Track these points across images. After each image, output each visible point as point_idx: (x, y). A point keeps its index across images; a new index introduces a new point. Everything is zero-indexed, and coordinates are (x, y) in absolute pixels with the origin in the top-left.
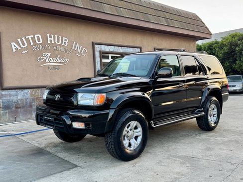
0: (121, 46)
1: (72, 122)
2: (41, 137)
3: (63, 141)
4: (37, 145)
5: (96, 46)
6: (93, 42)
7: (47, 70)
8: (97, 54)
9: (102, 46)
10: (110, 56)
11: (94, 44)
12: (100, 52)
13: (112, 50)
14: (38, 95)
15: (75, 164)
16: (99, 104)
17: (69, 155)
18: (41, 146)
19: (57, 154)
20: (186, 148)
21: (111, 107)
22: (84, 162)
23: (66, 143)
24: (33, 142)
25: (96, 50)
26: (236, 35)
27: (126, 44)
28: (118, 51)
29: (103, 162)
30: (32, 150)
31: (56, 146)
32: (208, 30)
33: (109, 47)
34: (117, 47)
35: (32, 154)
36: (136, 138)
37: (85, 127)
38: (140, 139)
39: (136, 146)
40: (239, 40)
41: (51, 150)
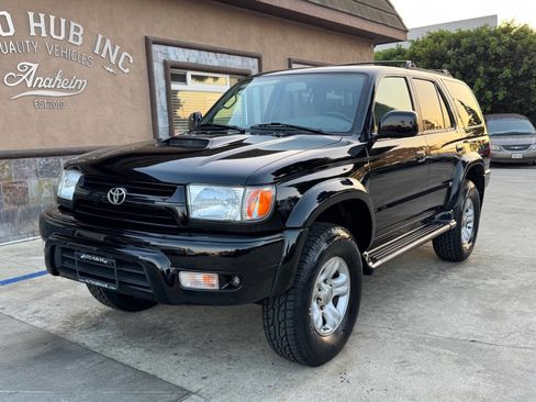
0: (215, 51)
1: (179, 271)
2: (40, 297)
3: (110, 309)
4: (37, 323)
5: (155, 48)
6: (146, 37)
7: (31, 110)
8: (158, 69)
9: (170, 48)
10: (189, 74)
11: (148, 43)
12: (165, 63)
13: (193, 60)
14: (10, 177)
15: (178, 383)
16: (255, 215)
17: (147, 355)
18: (53, 328)
19: (112, 352)
20: (439, 315)
21: (287, 225)
22: (200, 375)
23: (120, 312)
24: (24, 315)
25: (154, 58)
26: (442, 37)
27: (226, 47)
28: (208, 64)
29: (253, 371)
30: (33, 344)
31: (95, 325)
32: (400, 20)
33: (187, 51)
34: (206, 53)
35: (36, 358)
36: (335, 301)
37: (221, 284)
38: (343, 302)
39: (338, 323)
40: (449, 49)
41: (89, 340)
